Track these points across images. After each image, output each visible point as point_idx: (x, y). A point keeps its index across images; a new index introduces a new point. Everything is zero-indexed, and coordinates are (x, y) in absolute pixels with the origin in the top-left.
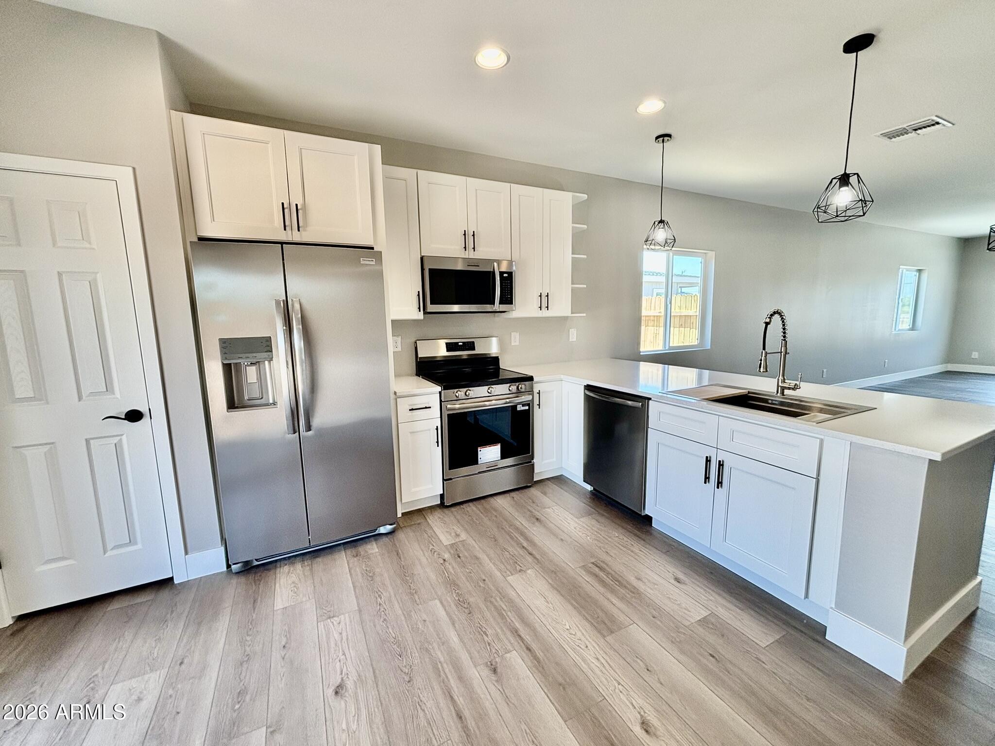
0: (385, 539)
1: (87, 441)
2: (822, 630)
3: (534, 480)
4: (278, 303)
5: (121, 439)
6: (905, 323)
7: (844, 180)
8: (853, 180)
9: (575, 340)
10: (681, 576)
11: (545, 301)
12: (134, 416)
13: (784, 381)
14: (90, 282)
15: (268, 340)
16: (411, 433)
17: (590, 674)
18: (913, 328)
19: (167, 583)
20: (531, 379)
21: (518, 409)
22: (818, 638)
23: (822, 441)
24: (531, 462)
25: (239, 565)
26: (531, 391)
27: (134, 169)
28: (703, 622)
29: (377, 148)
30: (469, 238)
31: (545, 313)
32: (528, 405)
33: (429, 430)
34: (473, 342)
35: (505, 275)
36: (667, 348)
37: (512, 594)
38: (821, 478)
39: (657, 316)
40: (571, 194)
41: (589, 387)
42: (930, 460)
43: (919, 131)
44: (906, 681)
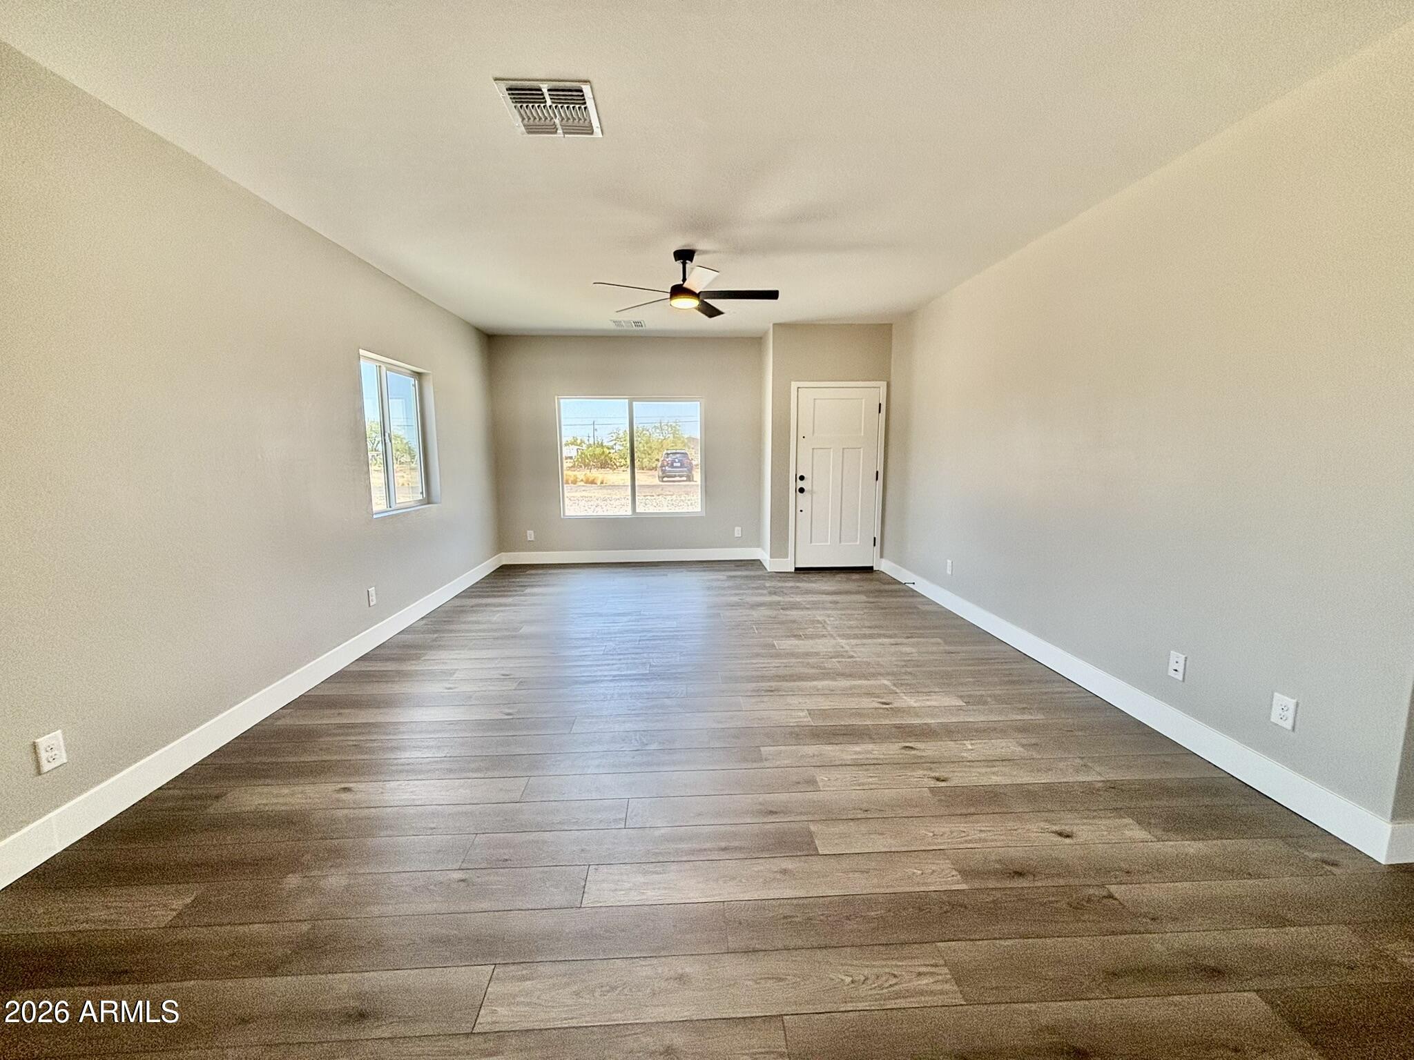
18: (428, 500)
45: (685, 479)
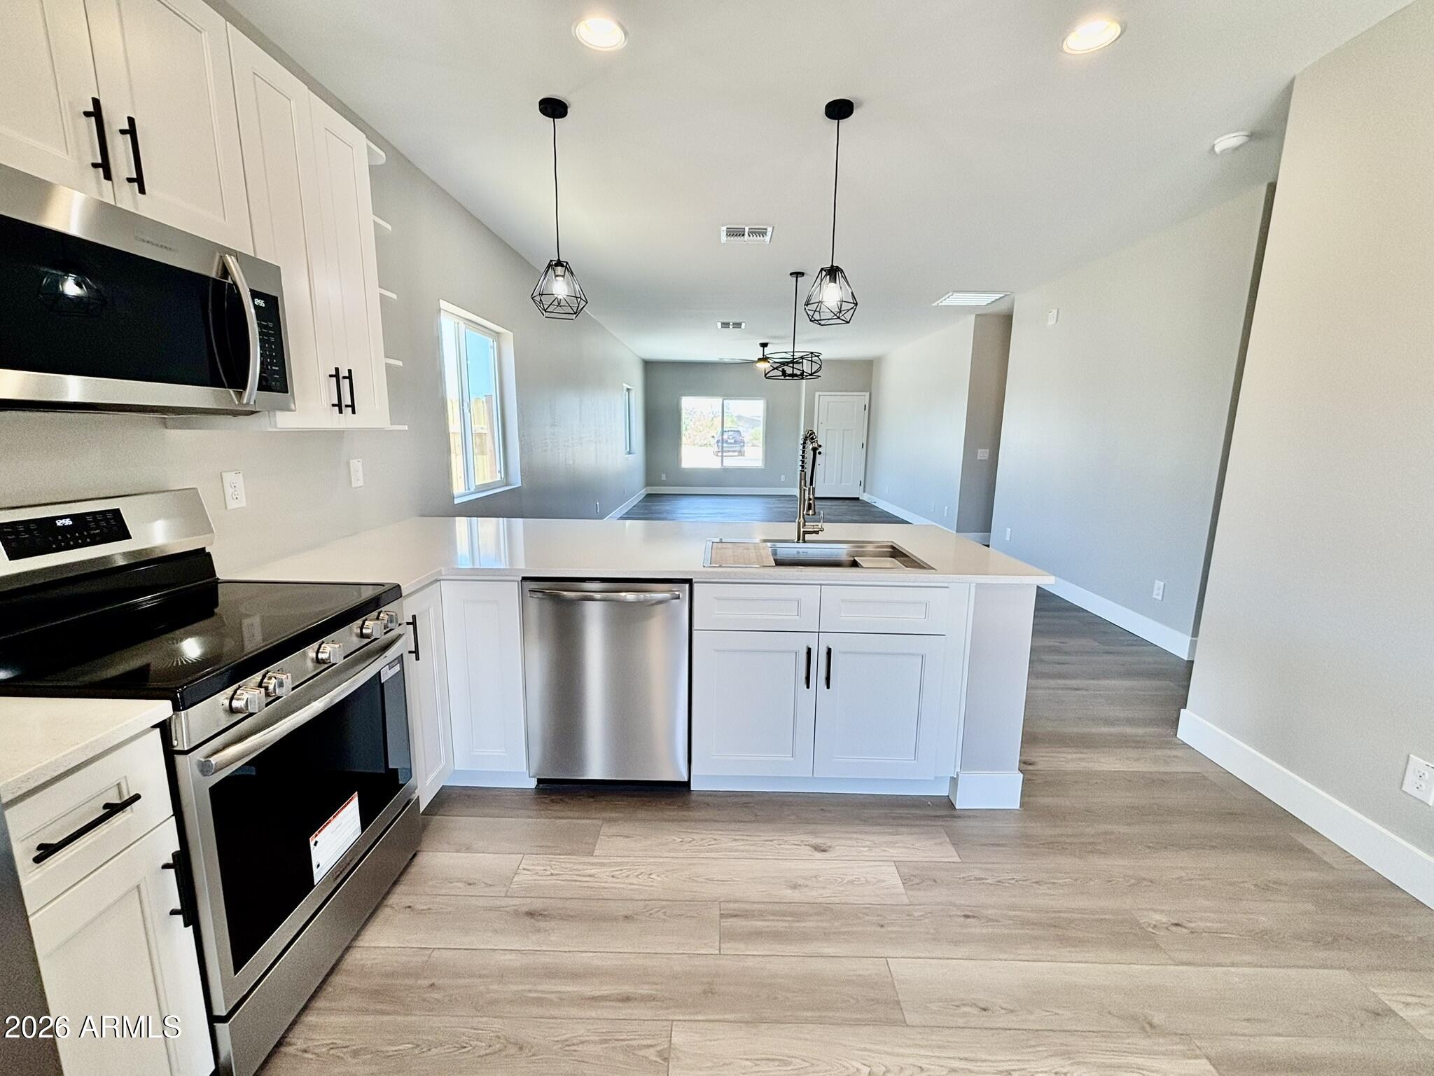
2: (948, 802)
9: (361, 483)
10: (813, 840)
11: (344, 389)
18: (630, 451)
20: (397, 592)
22: (952, 812)
28: (907, 881)
30: (113, 139)
31: (346, 421)
32: (400, 659)
34: (116, 512)
35: (259, 302)
36: (472, 490)
40: (364, 138)
42: (1037, 586)
45: (736, 454)
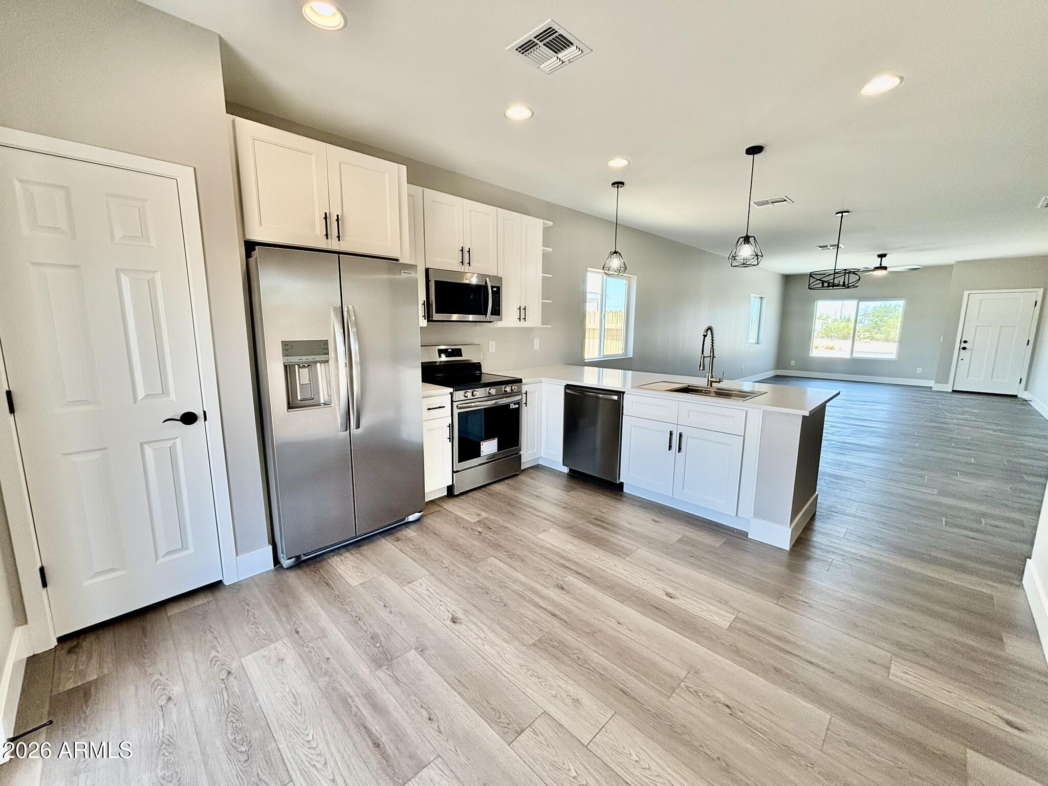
0: (413, 527)
1: (141, 444)
2: (746, 534)
3: (522, 468)
4: (335, 308)
5: (174, 443)
6: (753, 340)
7: (747, 239)
8: (751, 240)
9: (538, 348)
10: (656, 519)
11: (522, 313)
12: (189, 418)
13: (712, 377)
14: (148, 281)
15: (326, 343)
16: (428, 430)
17: (625, 579)
18: (757, 343)
19: (216, 586)
20: (520, 381)
21: (511, 408)
22: (744, 538)
23: (747, 411)
24: (518, 453)
25: (293, 560)
26: (519, 393)
27: (195, 169)
28: (680, 541)
29: (404, 168)
30: (465, 255)
31: (522, 324)
32: (518, 403)
33: (442, 427)
34: (460, 349)
35: (495, 289)
36: (602, 356)
37: (548, 545)
38: (746, 436)
39: (593, 329)
40: (542, 220)
41: (568, 387)
42: (803, 416)
43: (774, 204)
44: (790, 549)
